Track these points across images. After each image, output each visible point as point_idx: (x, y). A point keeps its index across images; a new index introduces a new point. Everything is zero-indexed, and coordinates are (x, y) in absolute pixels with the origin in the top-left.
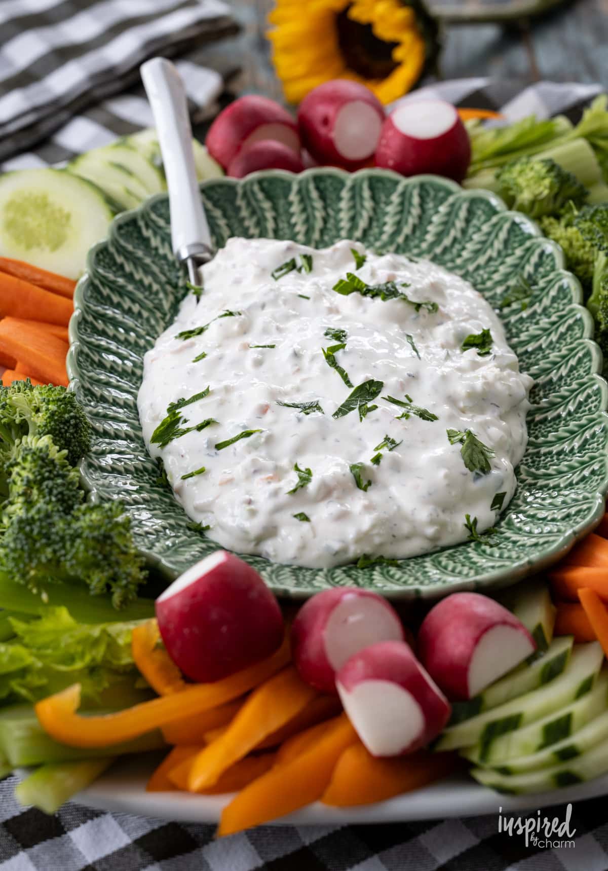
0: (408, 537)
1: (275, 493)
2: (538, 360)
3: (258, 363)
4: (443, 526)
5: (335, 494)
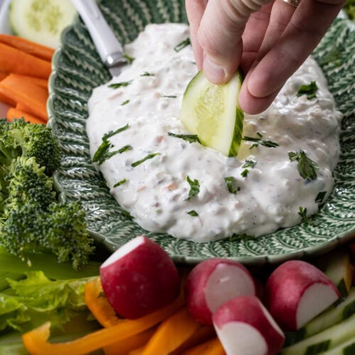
0: (263, 224)
1: (175, 198)
2: (345, 101)
3: (165, 107)
4: (286, 216)
5: (215, 198)
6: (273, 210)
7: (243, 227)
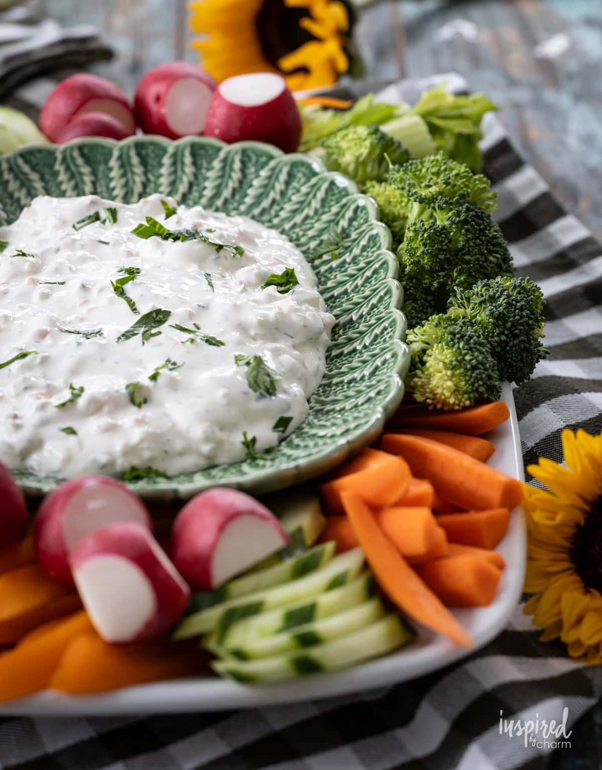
0: (181, 454)
1: (43, 407)
2: (342, 303)
3: (45, 296)
4: (219, 444)
5: (106, 409)
6: (198, 431)
7: (147, 454)
